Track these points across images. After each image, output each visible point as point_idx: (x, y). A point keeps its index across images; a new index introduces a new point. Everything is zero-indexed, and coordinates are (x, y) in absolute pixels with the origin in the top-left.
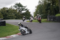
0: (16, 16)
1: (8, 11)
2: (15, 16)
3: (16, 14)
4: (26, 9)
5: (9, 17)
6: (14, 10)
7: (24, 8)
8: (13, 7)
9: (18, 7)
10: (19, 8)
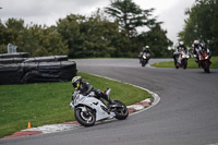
0: (116, 46)
1: (84, 28)
2: (109, 46)
3: (114, 40)
4: (152, 22)
5: (89, 48)
6: (107, 25)
7: (144, 17)
8: (105, 14)
9: (122, 14)
10: (125, 18)
